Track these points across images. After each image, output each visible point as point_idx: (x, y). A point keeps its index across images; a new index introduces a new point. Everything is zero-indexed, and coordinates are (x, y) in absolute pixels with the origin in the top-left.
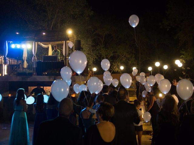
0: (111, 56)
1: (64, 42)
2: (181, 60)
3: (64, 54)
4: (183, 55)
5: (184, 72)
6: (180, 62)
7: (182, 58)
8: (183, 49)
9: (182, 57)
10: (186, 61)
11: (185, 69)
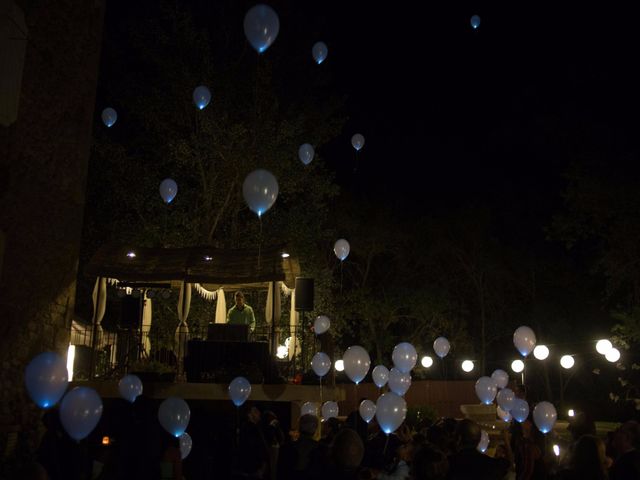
0: (392, 324)
1: (271, 283)
2: (615, 338)
3: (269, 318)
4: (621, 323)
5: (624, 379)
6: (614, 346)
7: (618, 333)
8: (618, 306)
9: (619, 330)
10: (630, 342)
11: (624, 368)
